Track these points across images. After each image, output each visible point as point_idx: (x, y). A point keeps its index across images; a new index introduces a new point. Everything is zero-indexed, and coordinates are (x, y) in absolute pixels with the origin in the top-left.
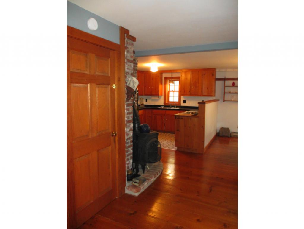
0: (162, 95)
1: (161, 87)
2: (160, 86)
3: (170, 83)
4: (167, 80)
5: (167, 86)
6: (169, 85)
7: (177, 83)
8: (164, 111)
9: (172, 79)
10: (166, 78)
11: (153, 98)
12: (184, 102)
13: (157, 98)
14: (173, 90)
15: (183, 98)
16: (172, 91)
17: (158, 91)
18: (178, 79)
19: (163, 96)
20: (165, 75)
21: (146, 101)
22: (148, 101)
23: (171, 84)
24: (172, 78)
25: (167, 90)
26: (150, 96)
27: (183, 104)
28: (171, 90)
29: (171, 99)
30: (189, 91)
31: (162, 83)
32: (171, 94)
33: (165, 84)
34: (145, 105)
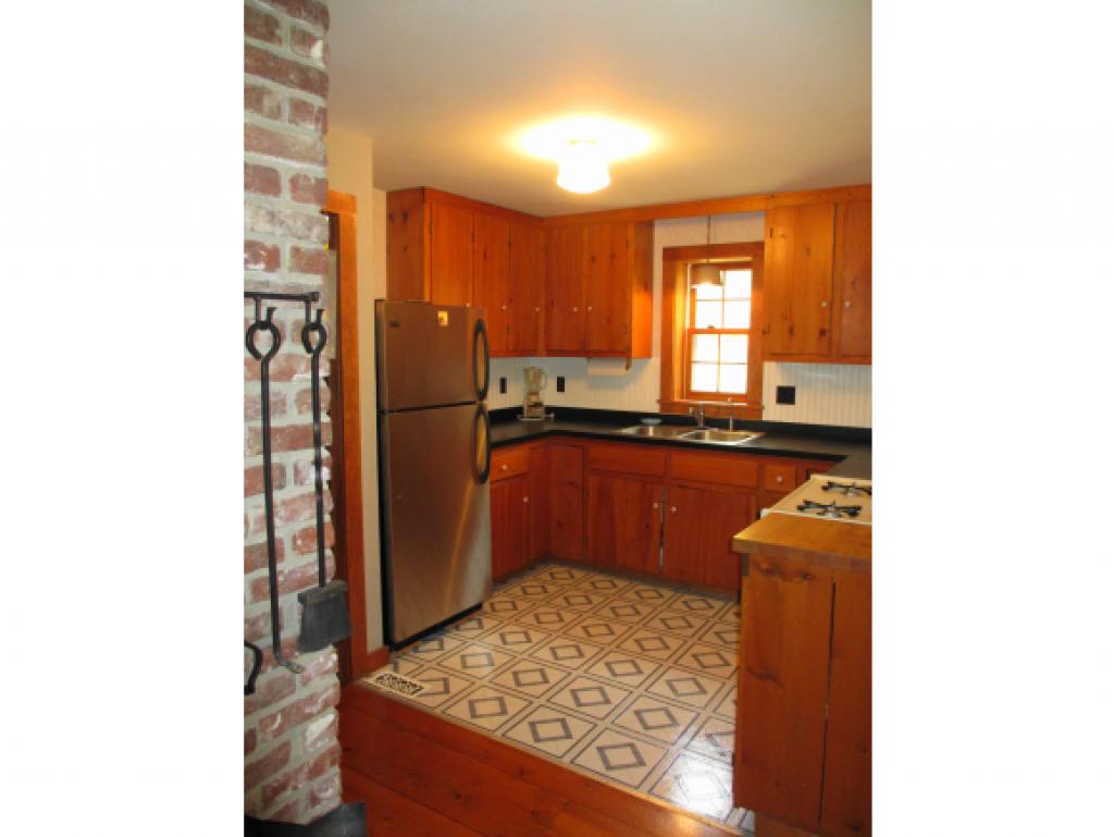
0: (647, 354)
1: (644, 310)
2: (637, 300)
3: (694, 281)
4: (680, 264)
5: (681, 302)
6: (693, 292)
7: (739, 282)
8: (660, 453)
9: (709, 259)
10: (673, 255)
11: (598, 369)
12: (786, 395)
13: (615, 369)
14: (718, 326)
15: (775, 375)
16: (711, 330)
17: (627, 329)
18: (748, 259)
19: (655, 362)
20: (666, 236)
21: (561, 386)
22: (567, 385)
23: (705, 289)
24: (711, 250)
25: (681, 322)
26: (581, 361)
27: (773, 412)
28: (699, 325)
29: (702, 380)
30: (822, 333)
31: (647, 286)
32: (703, 347)
33: (669, 287)
34: (549, 410)
